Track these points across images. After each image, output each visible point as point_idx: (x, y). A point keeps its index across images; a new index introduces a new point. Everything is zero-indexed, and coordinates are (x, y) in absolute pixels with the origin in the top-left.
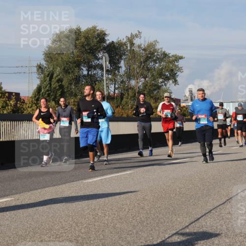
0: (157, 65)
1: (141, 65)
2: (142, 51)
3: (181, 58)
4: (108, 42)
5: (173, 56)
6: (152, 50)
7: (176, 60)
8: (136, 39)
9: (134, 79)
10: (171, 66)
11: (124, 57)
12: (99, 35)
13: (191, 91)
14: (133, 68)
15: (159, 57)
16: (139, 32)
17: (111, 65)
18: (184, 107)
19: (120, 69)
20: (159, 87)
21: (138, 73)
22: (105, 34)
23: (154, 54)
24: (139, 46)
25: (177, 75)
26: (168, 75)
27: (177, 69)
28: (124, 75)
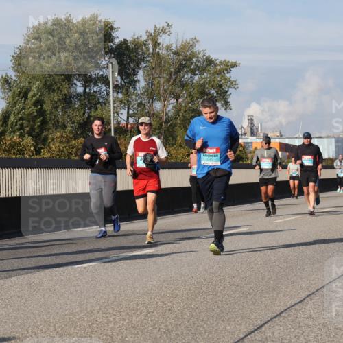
0: (196, 78)
1: (170, 78)
2: (172, 55)
3: (234, 65)
4: (117, 41)
5: (220, 62)
6: (188, 53)
7: (226, 70)
8: (163, 36)
9: (160, 100)
10: (219, 79)
11: (143, 65)
13: (252, 120)
14: (159, 82)
15: (199, 64)
16: (168, 25)
17: (122, 79)
19: (137, 84)
20: (199, 113)
21: (165, 91)
22: (112, 28)
23: (192, 60)
24: (168, 48)
25: (229, 93)
26: (213, 93)
27: (228, 85)
28: (142, 94)
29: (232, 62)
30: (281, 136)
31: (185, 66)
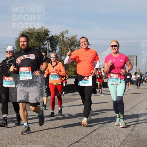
0: (76, 48)
2: (68, 41)
4: (50, 36)
6: (74, 40)
8: (66, 34)
9: (64, 56)
11: (58, 44)
12: (45, 32)
14: (64, 50)
15: (77, 44)
16: (67, 31)
17: (51, 49)
19: (57, 50)
22: (48, 31)
23: (75, 42)
24: (67, 38)
28: (58, 54)
31: (73, 44)
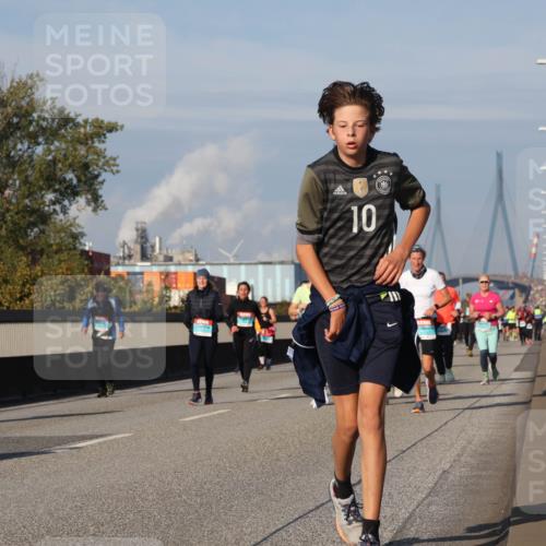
0: (39, 150)
3: (112, 128)
5: (86, 121)
6: (23, 103)
7: (97, 135)
10: (83, 152)
13: (144, 231)
15: (44, 124)
18: (120, 276)
20: (44, 218)
23: (30, 115)
25: (100, 179)
26: (71, 180)
27: (100, 164)
29: (109, 123)
30: (197, 260)
31: (18, 127)
